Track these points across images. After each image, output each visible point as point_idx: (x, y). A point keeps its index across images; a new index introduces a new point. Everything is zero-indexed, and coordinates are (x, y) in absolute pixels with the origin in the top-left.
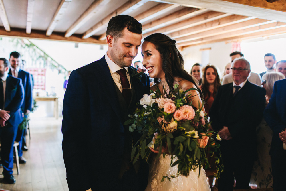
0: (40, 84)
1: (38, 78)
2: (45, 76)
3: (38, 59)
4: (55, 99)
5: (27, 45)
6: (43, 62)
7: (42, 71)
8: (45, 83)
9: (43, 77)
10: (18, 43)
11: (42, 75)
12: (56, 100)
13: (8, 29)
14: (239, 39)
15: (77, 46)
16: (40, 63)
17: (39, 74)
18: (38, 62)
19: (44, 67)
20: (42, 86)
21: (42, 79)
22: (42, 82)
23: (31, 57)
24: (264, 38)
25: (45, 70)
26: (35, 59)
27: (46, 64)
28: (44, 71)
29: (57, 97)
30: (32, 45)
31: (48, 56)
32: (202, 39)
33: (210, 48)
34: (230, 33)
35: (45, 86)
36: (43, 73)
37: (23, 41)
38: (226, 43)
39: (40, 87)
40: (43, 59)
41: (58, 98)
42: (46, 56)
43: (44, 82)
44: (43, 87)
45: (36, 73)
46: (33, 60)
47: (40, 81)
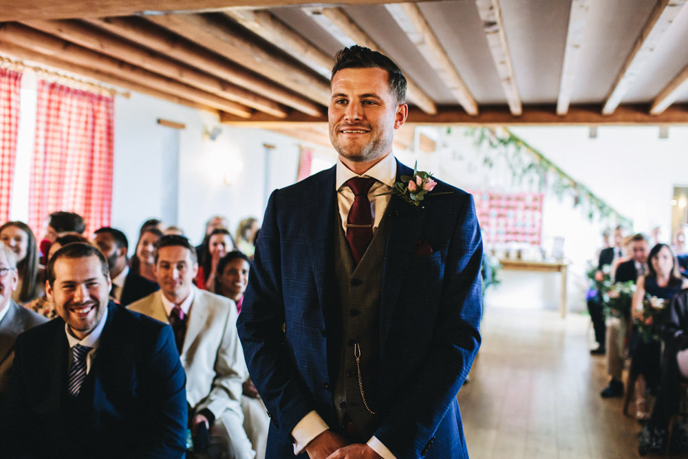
0: (528, 229)
1: (524, 217)
2: (541, 210)
3: (524, 171)
4: (559, 268)
5: (502, 141)
6: (536, 178)
7: (535, 199)
8: (540, 229)
9: (537, 214)
10: (482, 137)
11: (535, 209)
12: (563, 270)
16: (531, 181)
17: (526, 208)
18: (526, 179)
19: (540, 189)
20: (532, 234)
21: (533, 218)
22: (533, 226)
23: (511, 167)
25: (542, 197)
26: (519, 171)
27: (543, 181)
28: (539, 199)
29: (565, 262)
30: (513, 139)
31: (549, 163)
35: (540, 235)
36: (537, 204)
37: (493, 132)
39: (529, 238)
40: (537, 172)
41: (566, 266)
42: (544, 164)
43: (537, 224)
44: (535, 238)
45: (521, 204)
46: (514, 174)
47: (529, 223)
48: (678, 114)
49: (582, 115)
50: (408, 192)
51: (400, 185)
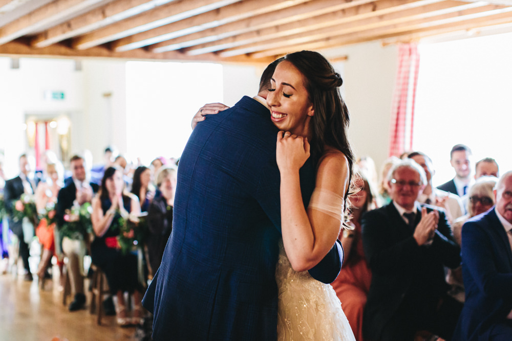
14: (414, 36)
15: (15, 66)
24: (471, 33)
32: (328, 39)
33: (346, 58)
34: (395, 26)
38: (385, 45)
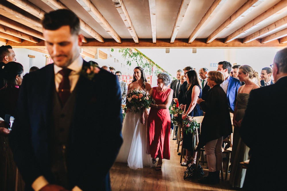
3: (144, 67)
5: (134, 54)
7: (148, 78)
13: (118, 41)
16: (146, 71)
25: (151, 77)
27: (151, 71)
30: (139, 53)
31: (154, 63)
37: (131, 51)
40: (149, 67)
42: (151, 63)
48: (199, 43)
49: (163, 43)
50: (87, 74)
51: (84, 71)
